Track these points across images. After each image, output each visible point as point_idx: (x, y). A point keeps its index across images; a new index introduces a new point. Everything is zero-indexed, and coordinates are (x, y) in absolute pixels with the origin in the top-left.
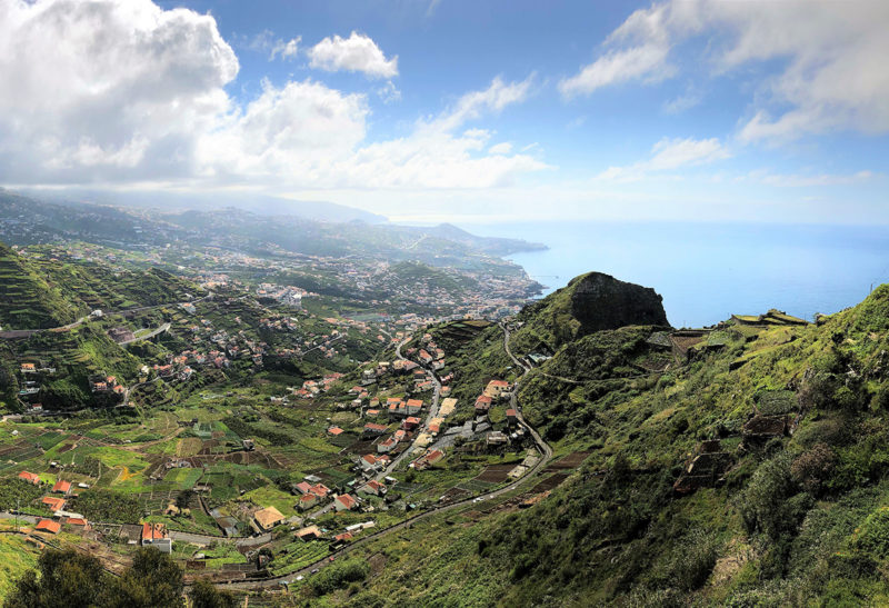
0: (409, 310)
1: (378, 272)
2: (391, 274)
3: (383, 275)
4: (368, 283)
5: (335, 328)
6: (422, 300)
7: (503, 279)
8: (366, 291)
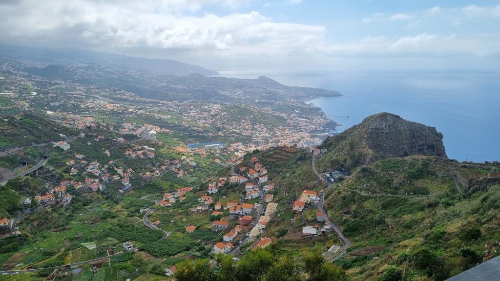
0: (237, 141)
1: (212, 113)
2: (223, 114)
3: (217, 115)
4: (206, 120)
5: (184, 155)
6: (245, 133)
7: (306, 118)
8: (204, 127)
